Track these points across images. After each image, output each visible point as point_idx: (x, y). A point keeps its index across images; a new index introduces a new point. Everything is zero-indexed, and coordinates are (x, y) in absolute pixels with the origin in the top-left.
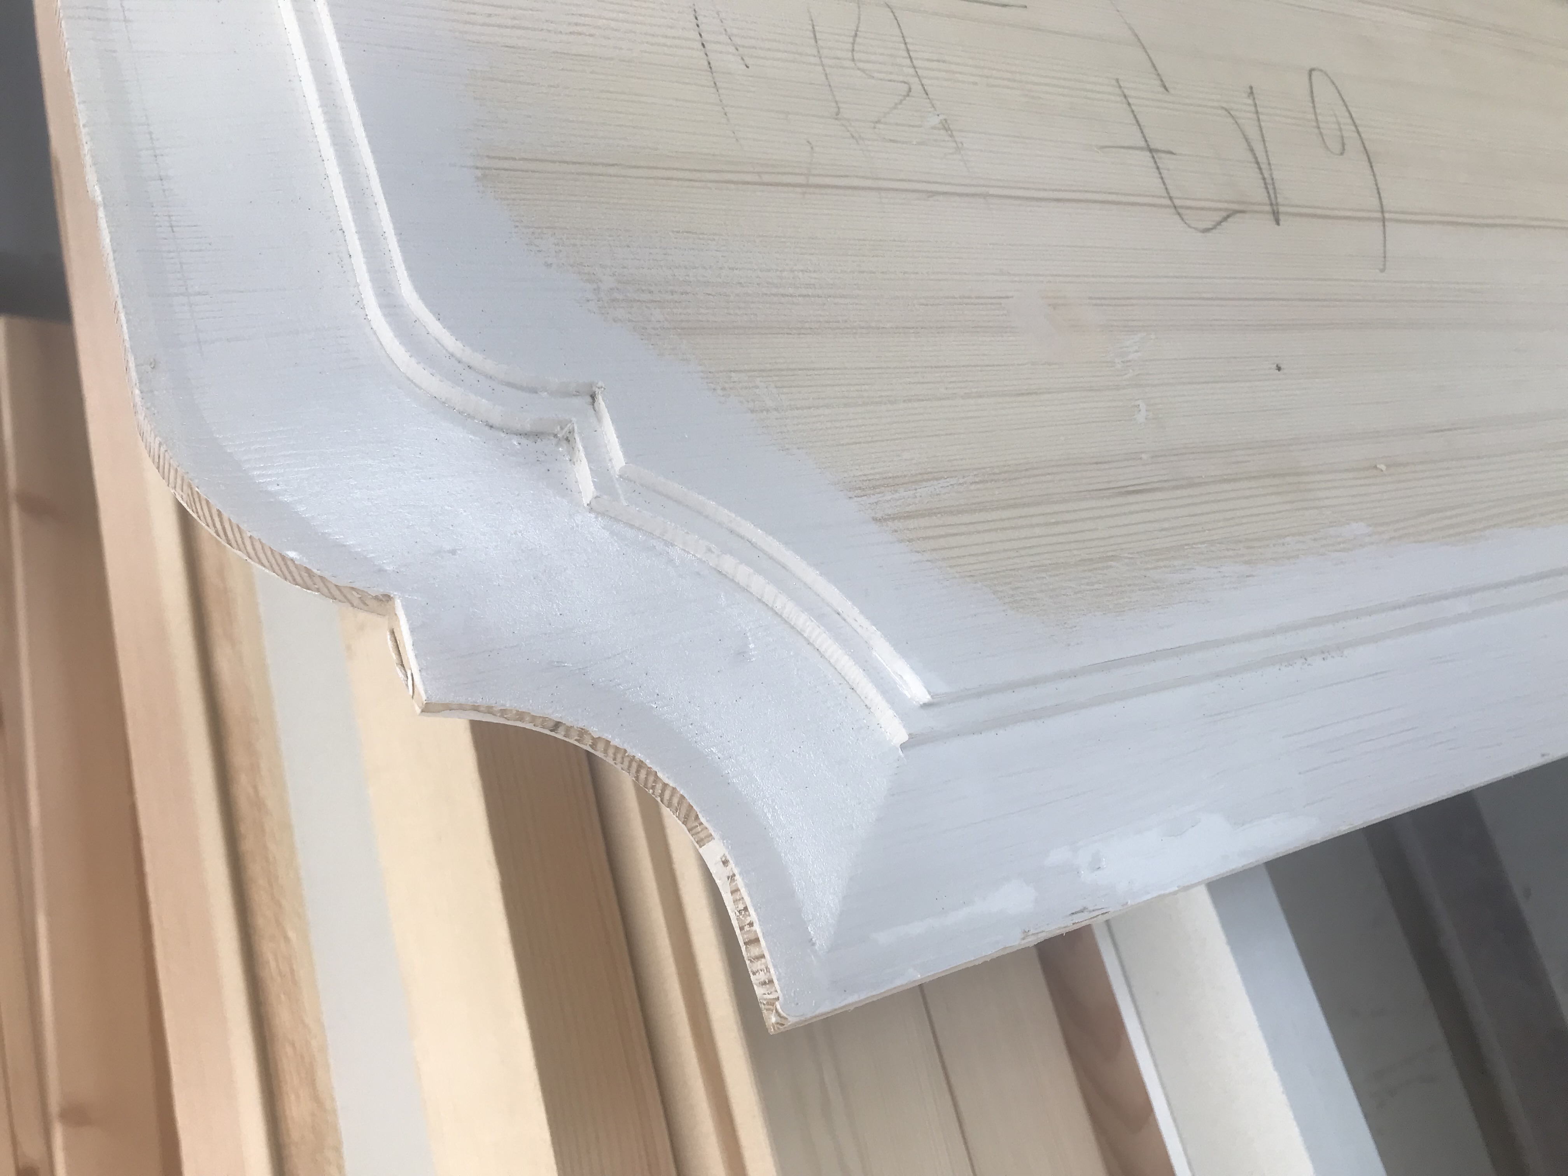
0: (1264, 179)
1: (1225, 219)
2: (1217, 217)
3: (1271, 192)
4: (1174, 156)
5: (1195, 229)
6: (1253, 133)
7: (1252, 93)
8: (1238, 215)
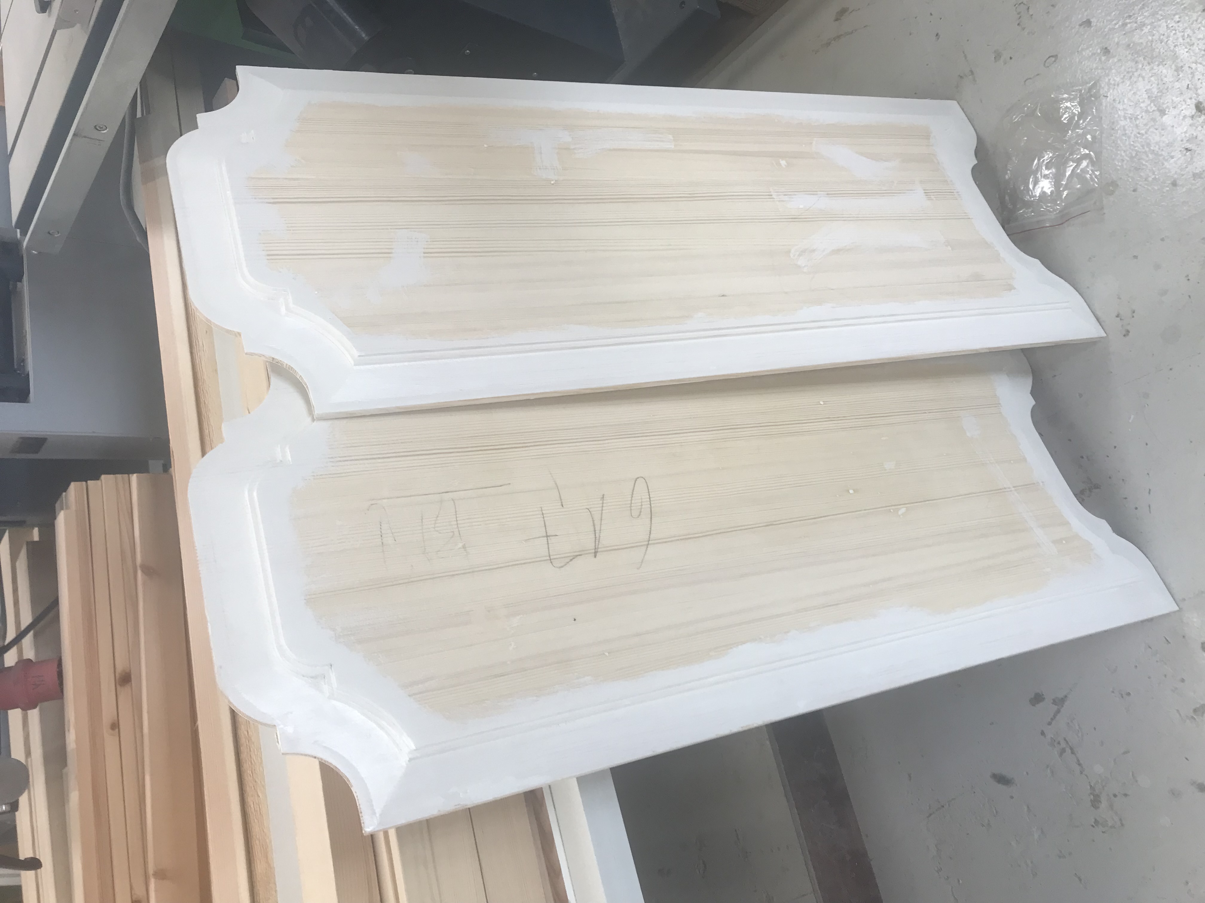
0: (596, 538)
1: (571, 560)
2: (568, 560)
3: (597, 543)
4: (557, 537)
5: (557, 567)
6: (597, 517)
7: (603, 497)
8: (578, 557)
